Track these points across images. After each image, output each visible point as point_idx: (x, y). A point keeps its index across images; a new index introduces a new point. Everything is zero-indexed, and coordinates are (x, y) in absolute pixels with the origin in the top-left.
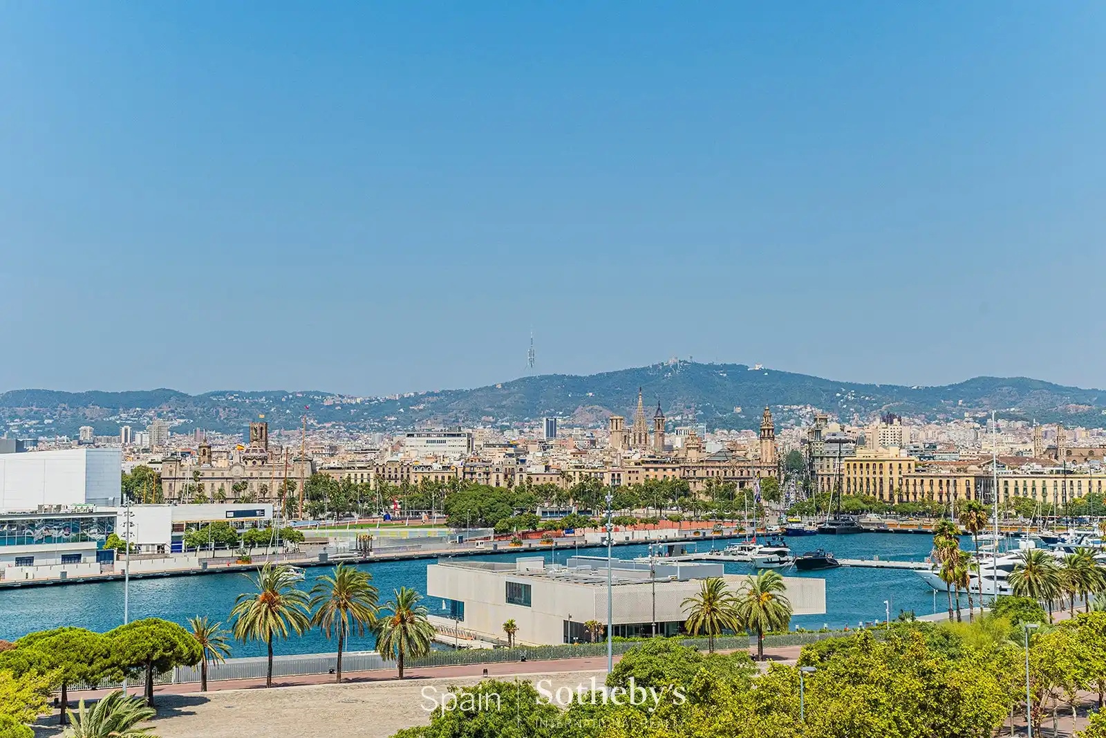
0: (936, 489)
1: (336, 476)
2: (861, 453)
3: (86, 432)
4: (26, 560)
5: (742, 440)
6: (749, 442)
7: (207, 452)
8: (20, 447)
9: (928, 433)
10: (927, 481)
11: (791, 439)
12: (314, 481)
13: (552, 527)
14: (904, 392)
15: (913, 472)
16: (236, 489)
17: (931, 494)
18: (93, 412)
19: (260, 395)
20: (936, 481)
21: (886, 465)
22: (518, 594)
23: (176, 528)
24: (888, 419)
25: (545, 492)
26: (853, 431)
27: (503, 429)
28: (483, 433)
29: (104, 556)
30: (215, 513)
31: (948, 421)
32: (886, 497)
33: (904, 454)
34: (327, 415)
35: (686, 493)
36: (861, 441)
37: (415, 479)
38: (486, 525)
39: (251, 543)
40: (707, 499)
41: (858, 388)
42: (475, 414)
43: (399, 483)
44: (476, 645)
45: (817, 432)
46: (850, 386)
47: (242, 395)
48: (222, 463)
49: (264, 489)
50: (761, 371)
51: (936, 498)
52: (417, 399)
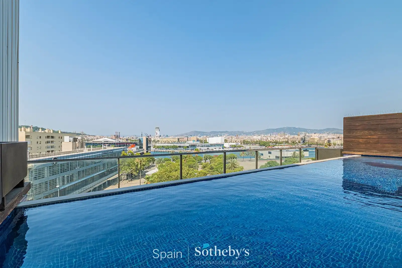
0: (322, 142)
1: (246, 140)
2: (312, 138)
3: (219, 136)
4: (215, 148)
5: (295, 136)
6: (296, 136)
7: (232, 138)
8: (213, 137)
9: (321, 135)
10: (321, 141)
11: (302, 136)
12: (244, 140)
13: (272, 146)
14: (317, 130)
15: (319, 140)
16: (235, 141)
17: (321, 142)
18: (219, 133)
19: (237, 131)
20: (322, 141)
21: (315, 139)
22: (270, 153)
23: (230, 145)
24: (315, 133)
25: (271, 142)
26: (310, 135)
27: (265, 135)
28: (262, 135)
29: (223, 148)
30: (234, 144)
31: (323, 134)
32: (315, 143)
33: (317, 138)
34: (244, 133)
35: (288, 142)
36: (311, 136)
37: (255, 140)
38: (264, 146)
39: (238, 147)
40: (291, 143)
41: (311, 130)
42: (261, 134)
43: (253, 141)
44: (265, 158)
45: (305, 135)
46: (309, 130)
47: (235, 131)
48: (234, 139)
49: (238, 142)
50: (298, 128)
51: (322, 143)
52: (254, 132)
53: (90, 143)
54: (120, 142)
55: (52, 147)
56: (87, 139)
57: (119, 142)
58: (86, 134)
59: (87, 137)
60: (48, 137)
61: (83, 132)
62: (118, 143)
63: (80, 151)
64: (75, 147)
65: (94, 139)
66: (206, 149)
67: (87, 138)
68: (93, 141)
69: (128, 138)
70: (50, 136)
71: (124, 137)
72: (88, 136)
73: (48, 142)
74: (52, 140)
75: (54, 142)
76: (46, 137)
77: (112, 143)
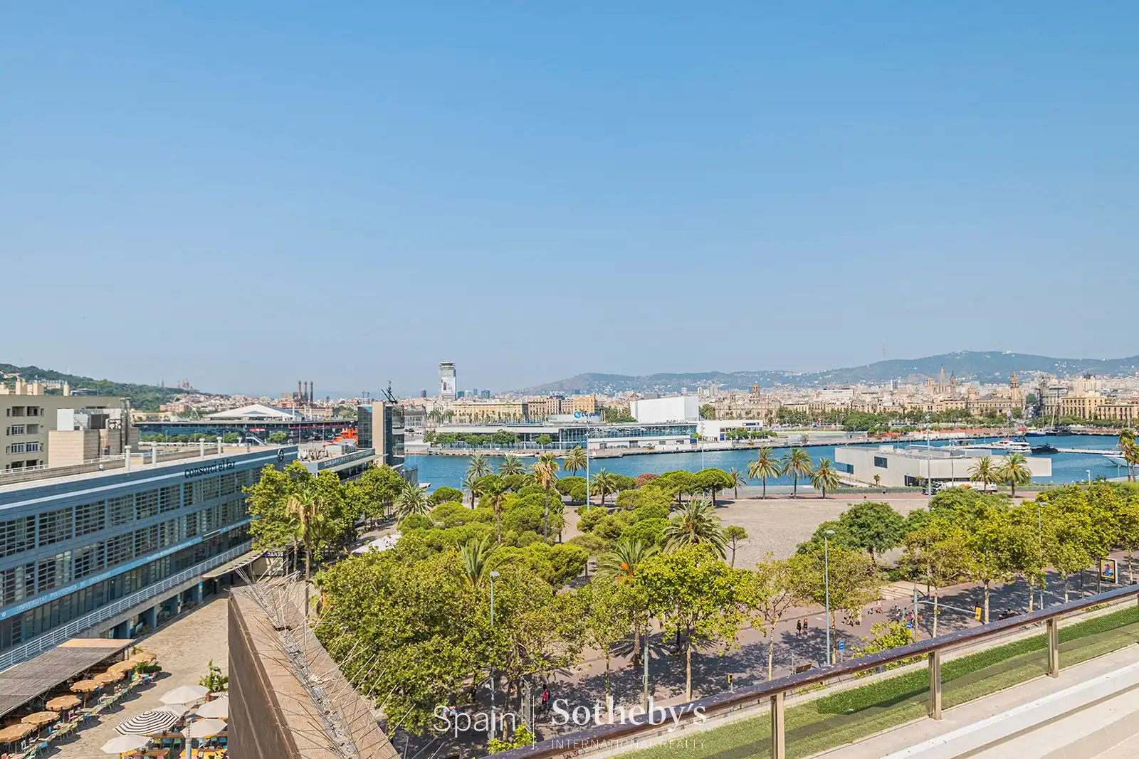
0: (1118, 412)
1: (790, 408)
2: (1071, 394)
3: (684, 390)
4: (663, 442)
5: (1000, 389)
6: (1004, 390)
7: (733, 398)
8: (659, 397)
9: (1111, 384)
10: (1112, 409)
11: (1029, 388)
12: (781, 410)
13: (896, 431)
14: (1098, 362)
15: (1103, 403)
16: (747, 413)
17: (1115, 415)
18: (687, 382)
19: (756, 373)
20: (1118, 409)
21: (1087, 401)
22: (880, 462)
23: (722, 430)
24: (1088, 377)
25: (893, 415)
26: (1064, 383)
27: (870, 386)
28: (861, 387)
29: (693, 441)
30: (738, 424)
31: (1125, 377)
32: (1087, 417)
33: (1098, 394)
34: (785, 381)
35: (969, 415)
36: (1071, 388)
37: (828, 409)
38: (863, 430)
39: (754, 437)
40: (981, 418)
41: (1069, 361)
42: (856, 380)
43: (820, 411)
44: (860, 485)
45: (1044, 384)
46: (1063, 360)
47: (748, 373)
48: (740, 402)
49: (758, 414)
50: (1011, 354)
51: (1118, 417)
52: (828, 373)
53: (201, 425)
54: (306, 421)
55: (31, 447)
56: (198, 408)
57: (303, 419)
58: (196, 392)
59: (200, 402)
60: (17, 411)
61: (188, 384)
62: (297, 425)
63: (109, 466)
64: (94, 451)
65: (224, 410)
66: (628, 444)
67: (200, 405)
68: (212, 419)
69: (343, 402)
70: (23, 407)
71: (328, 398)
72: (202, 399)
73: (14, 430)
74: (32, 420)
75: (39, 427)
76: (8, 410)
77: (278, 422)
